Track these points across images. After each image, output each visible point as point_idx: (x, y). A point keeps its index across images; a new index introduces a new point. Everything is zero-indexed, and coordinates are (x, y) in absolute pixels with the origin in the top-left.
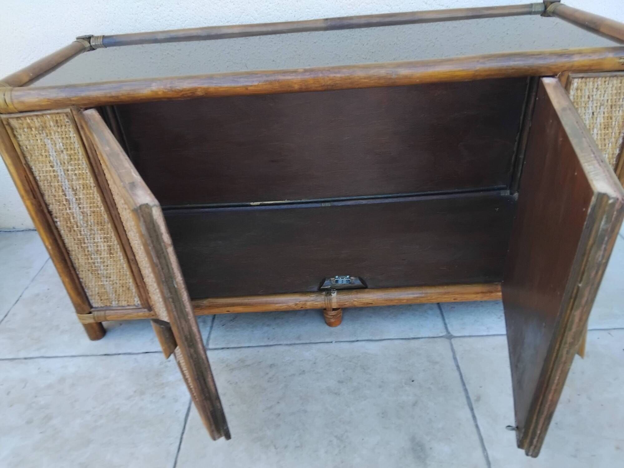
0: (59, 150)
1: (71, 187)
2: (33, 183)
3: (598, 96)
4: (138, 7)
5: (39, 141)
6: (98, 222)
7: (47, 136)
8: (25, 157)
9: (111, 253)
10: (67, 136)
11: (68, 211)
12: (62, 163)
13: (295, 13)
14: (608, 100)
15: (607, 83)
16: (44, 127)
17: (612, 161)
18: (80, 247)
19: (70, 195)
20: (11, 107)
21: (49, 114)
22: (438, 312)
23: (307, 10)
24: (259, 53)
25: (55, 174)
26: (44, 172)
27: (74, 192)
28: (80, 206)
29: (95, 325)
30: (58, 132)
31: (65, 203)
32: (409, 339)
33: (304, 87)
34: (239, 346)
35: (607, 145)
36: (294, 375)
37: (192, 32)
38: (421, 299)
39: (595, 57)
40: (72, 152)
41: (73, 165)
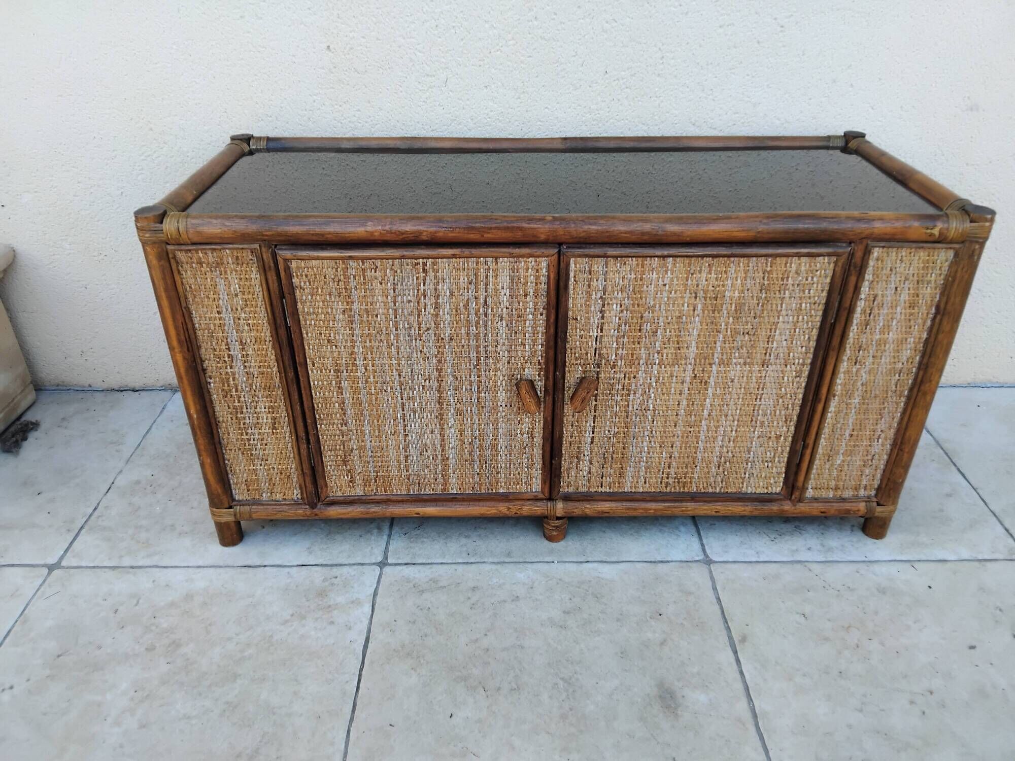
0: (233, 292)
1: (239, 340)
2: (191, 332)
3: (902, 269)
4: (314, 101)
5: (209, 280)
6: (266, 386)
7: (221, 275)
8: (186, 298)
9: (274, 428)
10: (247, 276)
11: (229, 370)
12: (234, 309)
13: (522, 125)
14: (913, 274)
15: (912, 254)
16: (219, 264)
17: (918, 346)
18: (234, 418)
19: (236, 351)
20: (184, 236)
21: (229, 249)
22: (693, 529)
23: (539, 123)
24: (470, 172)
25: (221, 322)
26: (207, 318)
27: (241, 347)
28: (246, 364)
29: (233, 524)
30: (236, 271)
31: (226, 359)
32: (655, 562)
33: (551, 238)
34: (430, 561)
35: (913, 327)
36: (505, 601)
37: (389, 142)
38: (674, 509)
39: (899, 225)
40: (250, 296)
41: (247, 313)
